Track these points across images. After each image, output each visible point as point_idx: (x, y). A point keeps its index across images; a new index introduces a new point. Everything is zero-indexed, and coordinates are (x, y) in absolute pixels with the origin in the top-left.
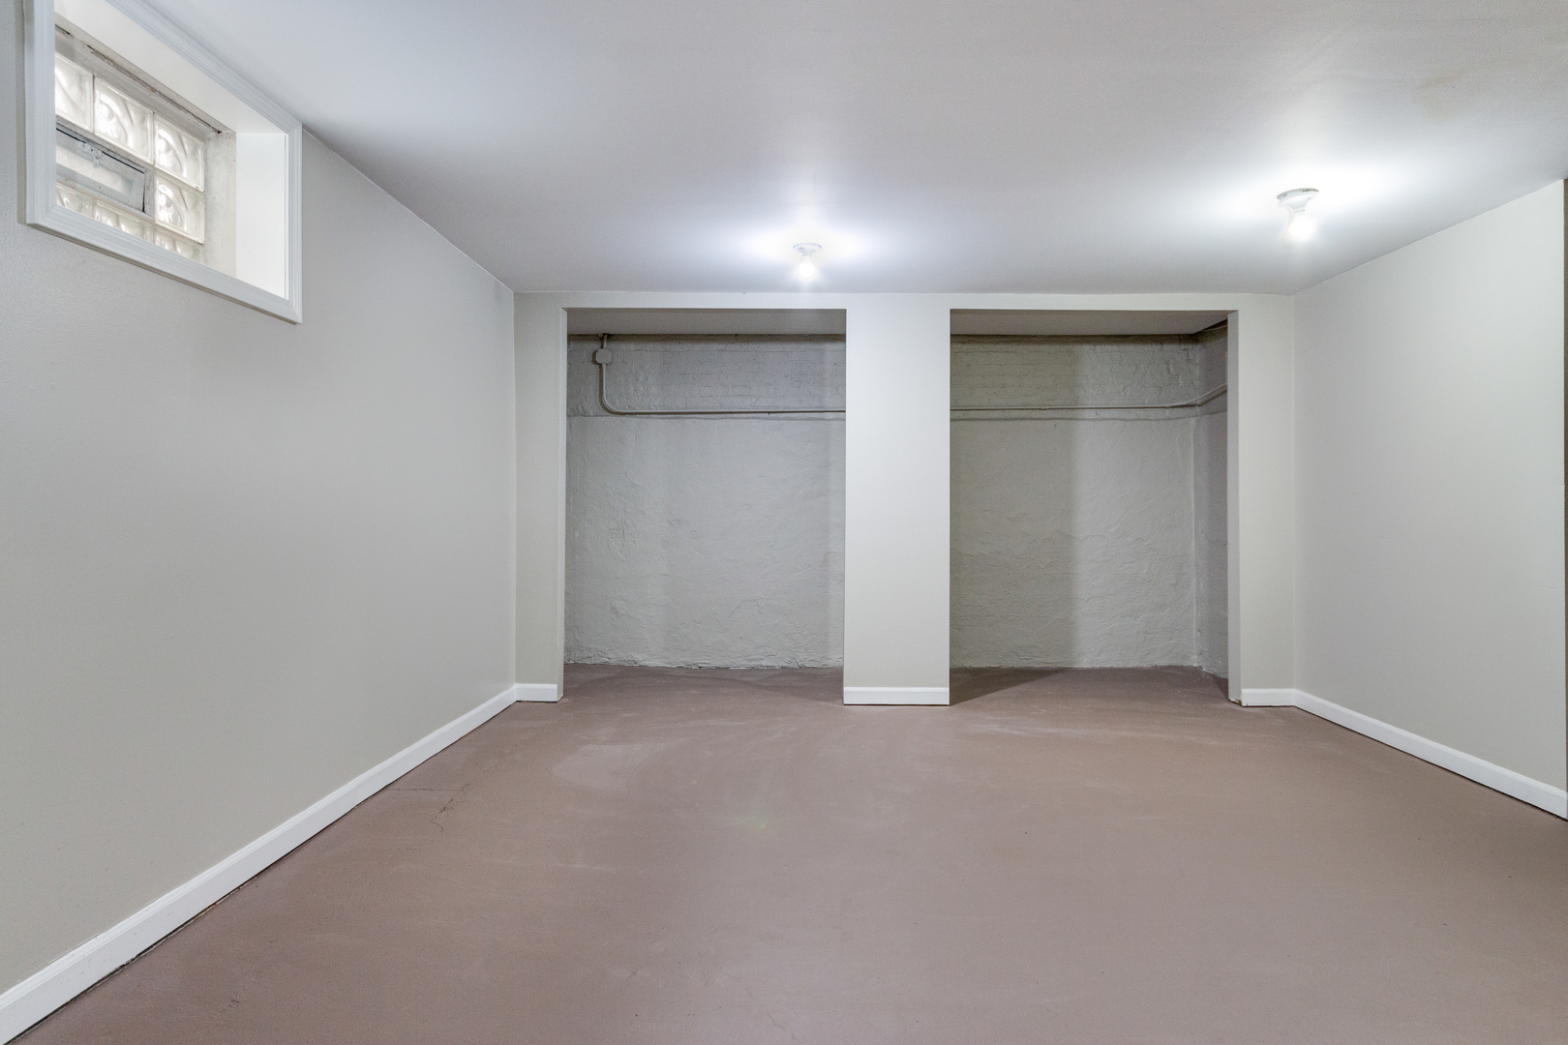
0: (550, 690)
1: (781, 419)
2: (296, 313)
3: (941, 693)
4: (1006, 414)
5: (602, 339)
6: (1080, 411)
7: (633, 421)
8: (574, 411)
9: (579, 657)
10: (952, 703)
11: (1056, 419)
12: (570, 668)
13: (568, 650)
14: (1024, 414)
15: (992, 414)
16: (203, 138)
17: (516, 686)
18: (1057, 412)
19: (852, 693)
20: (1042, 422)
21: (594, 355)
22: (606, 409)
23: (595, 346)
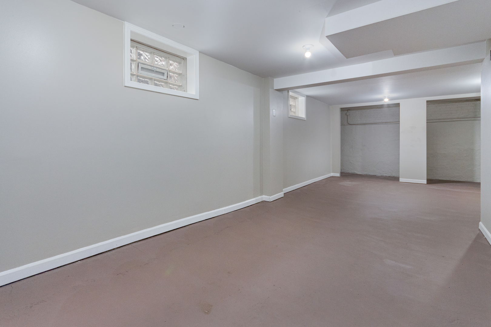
0: (338, 175)
1: (388, 124)
2: (306, 119)
3: (425, 182)
4: (452, 120)
5: (348, 110)
6: (477, 118)
7: (354, 126)
8: (342, 124)
9: (343, 171)
10: (427, 184)
11: (468, 120)
12: (341, 173)
13: (341, 170)
14: (458, 120)
15: (447, 120)
16: (295, 99)
17: (332, 173)
18: (469, 119)
19: (401, 180)
20: (463, 121)
21: (346, 114)
22: (348, 123)
23: (346, 112)
